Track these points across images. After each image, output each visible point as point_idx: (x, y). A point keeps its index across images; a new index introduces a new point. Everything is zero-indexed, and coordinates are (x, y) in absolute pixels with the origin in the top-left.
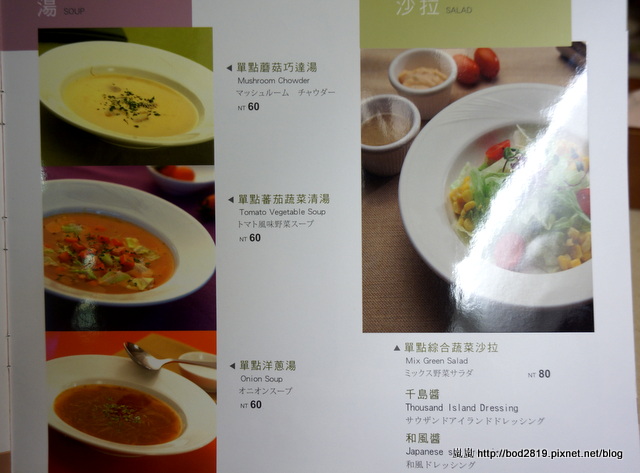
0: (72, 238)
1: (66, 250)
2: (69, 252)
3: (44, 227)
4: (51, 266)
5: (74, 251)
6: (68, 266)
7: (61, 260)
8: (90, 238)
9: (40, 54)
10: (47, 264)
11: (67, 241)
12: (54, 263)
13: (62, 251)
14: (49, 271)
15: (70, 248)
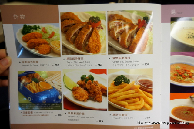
0: (177, 70)
1: (176, 73)
2: (177, 73)
3: (171, 67)
4: (172, 77)
5: (178, 73)
6: (176, 77)
7: (175, 75)
8: (182, 70)
9: (171, 24)
10: (171, 76)
11: (176, 71)
12: (173, 76)
13: (175, 73)
14: (172, 78)
15: (177, 72)
